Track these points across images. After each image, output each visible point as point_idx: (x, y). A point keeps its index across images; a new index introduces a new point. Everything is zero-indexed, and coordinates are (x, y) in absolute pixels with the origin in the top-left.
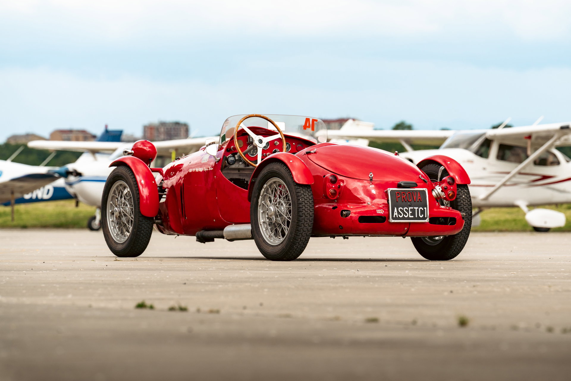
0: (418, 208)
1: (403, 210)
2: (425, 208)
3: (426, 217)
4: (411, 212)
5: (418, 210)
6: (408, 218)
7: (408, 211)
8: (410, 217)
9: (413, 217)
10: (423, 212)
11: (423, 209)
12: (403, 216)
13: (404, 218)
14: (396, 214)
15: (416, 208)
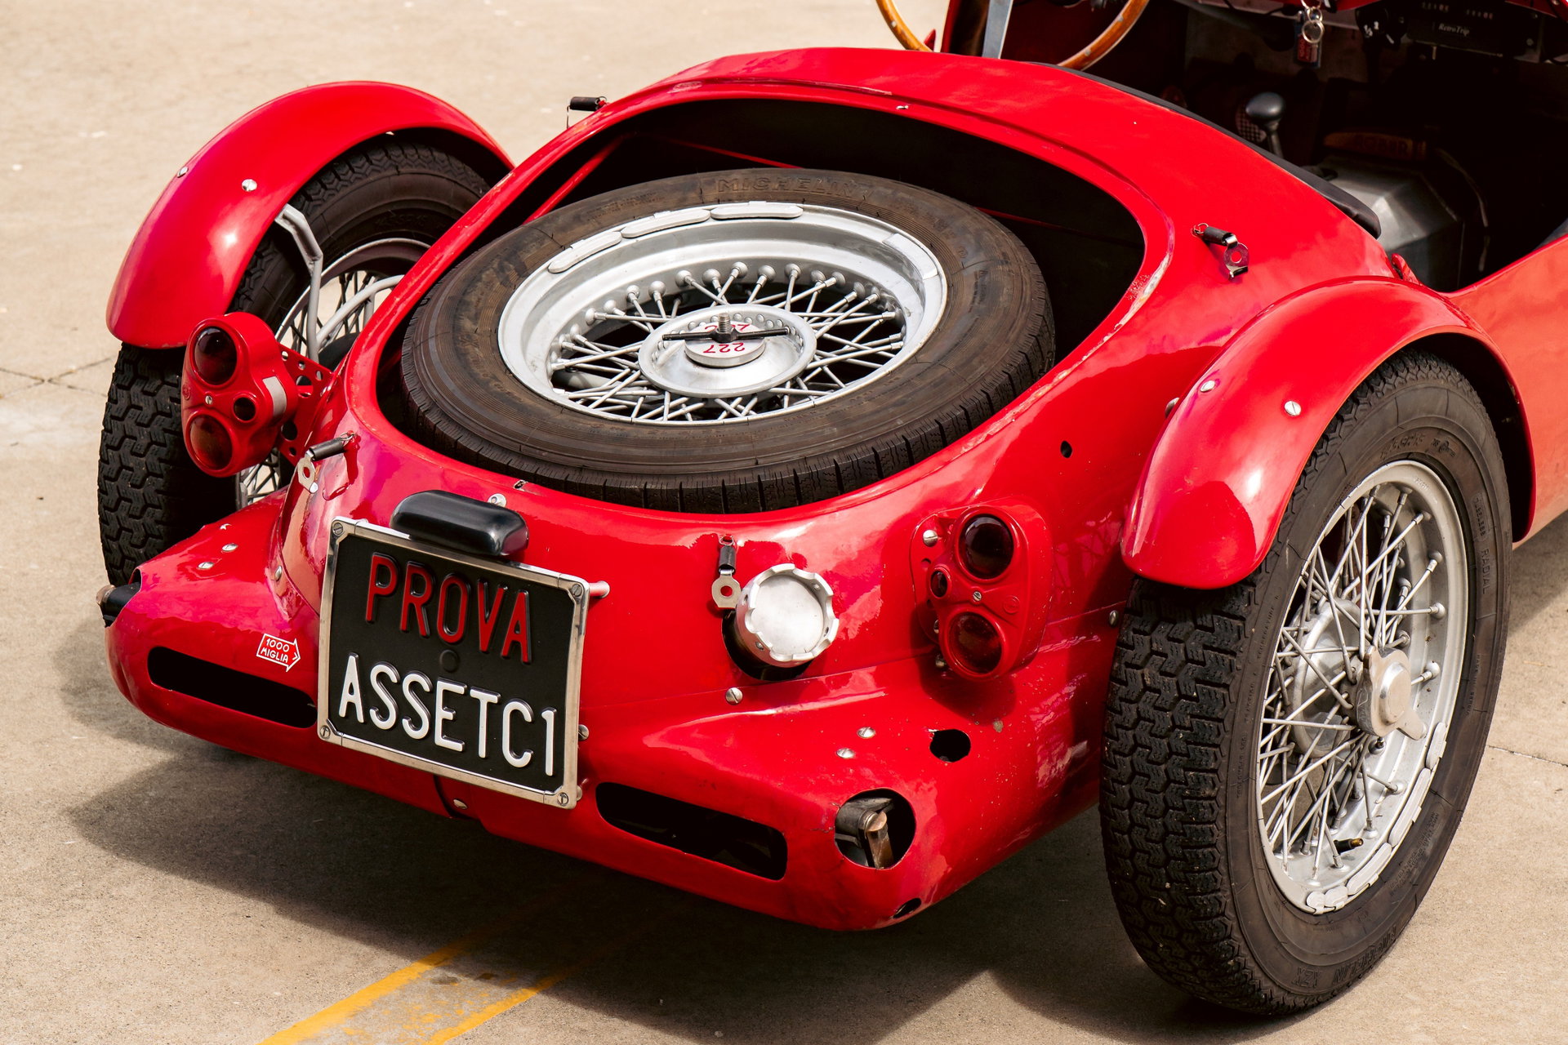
0: (494, 699)
1: (400, 683)
2: (549, 715)
3: (549, 771)
4: (450, 716)
5: (495, 711)
6: (426, 747)
7: (428, 699)
8: (440, 740)
9: (458, 746)
10: (528, 735)
11: (528, 718)
12: (398, 723)
13: (394, 737)
14: (351, 696)
15: (485, 698)
